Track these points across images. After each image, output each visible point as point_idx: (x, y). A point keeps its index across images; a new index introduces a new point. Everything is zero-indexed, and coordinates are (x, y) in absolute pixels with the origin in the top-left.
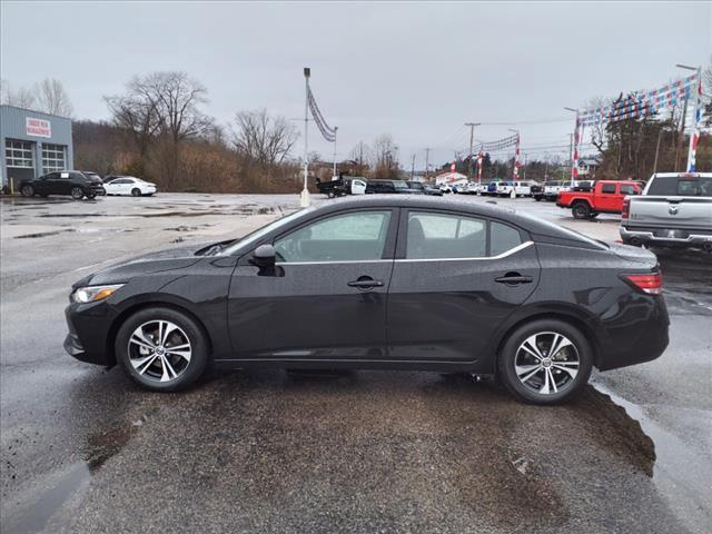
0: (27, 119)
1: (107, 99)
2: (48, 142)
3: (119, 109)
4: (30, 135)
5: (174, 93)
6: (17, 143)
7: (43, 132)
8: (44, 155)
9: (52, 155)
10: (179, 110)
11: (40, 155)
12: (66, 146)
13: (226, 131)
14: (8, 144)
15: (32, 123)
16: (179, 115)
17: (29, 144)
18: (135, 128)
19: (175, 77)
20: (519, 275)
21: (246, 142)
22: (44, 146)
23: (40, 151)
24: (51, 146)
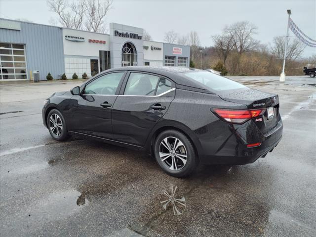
0: (174, 48)
1: (212, 37)
2: (180, 56)
3: (217, 41)
4: (174, 54)
5: (242, 31)
6: (169, 58)
7: (179, 53)
8: (179, 62)
9: (181, 62)
10: (244, 38)
11: (177, 62)
12: (187, 58)
13: (268, 47)
14: (166, 58)
15: (175, 49)
16: (243, 41)
17: (174, 58)
18: (223, 48)
19: (243, 24)
20: (160, 105)
21: (277, 51)
22: (179, 58)
23: (177, 60)
24: (182, 58)
